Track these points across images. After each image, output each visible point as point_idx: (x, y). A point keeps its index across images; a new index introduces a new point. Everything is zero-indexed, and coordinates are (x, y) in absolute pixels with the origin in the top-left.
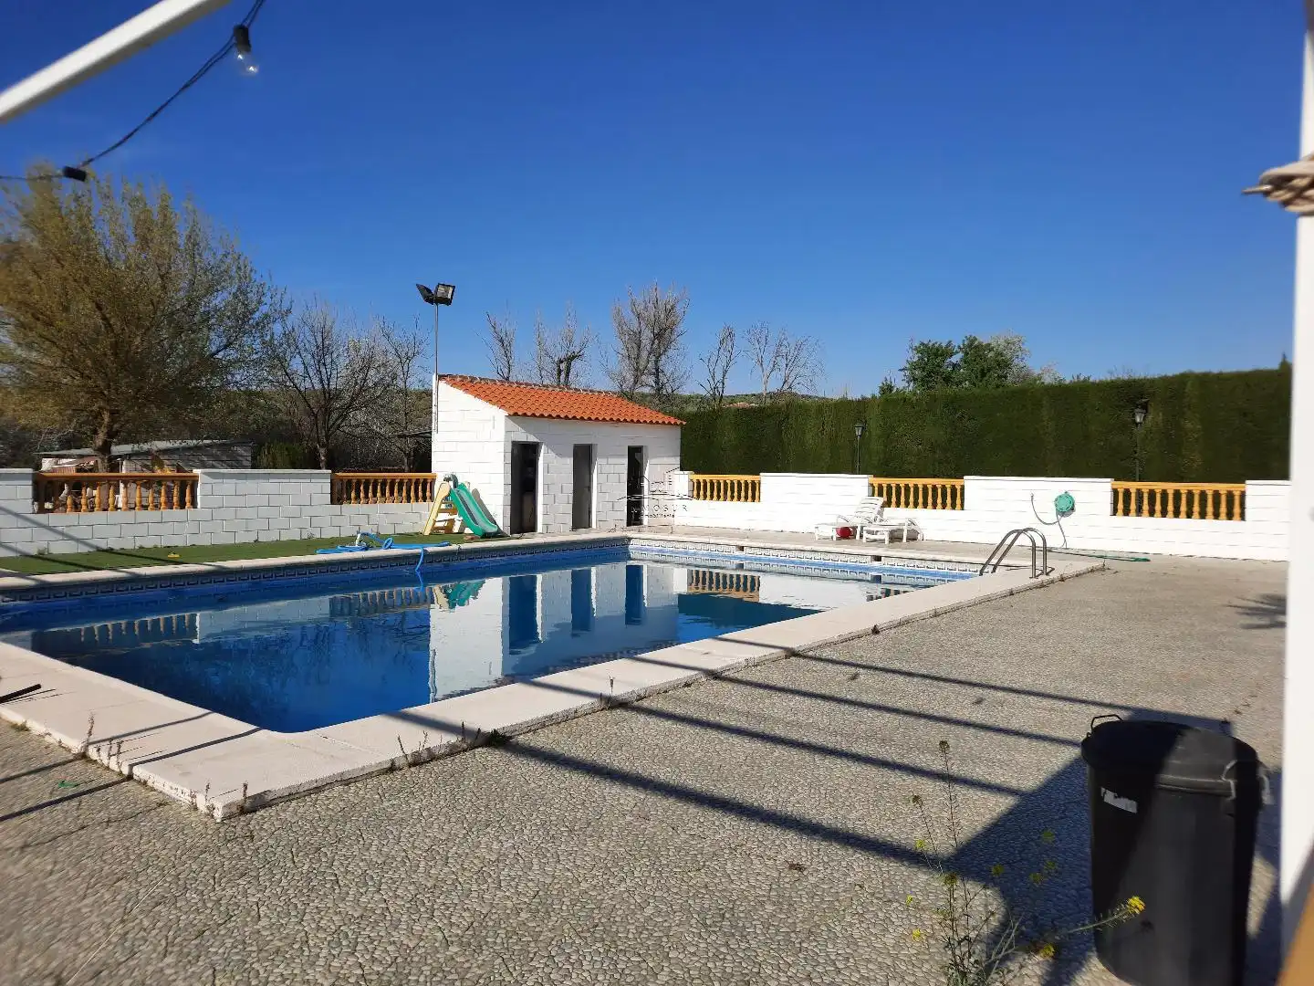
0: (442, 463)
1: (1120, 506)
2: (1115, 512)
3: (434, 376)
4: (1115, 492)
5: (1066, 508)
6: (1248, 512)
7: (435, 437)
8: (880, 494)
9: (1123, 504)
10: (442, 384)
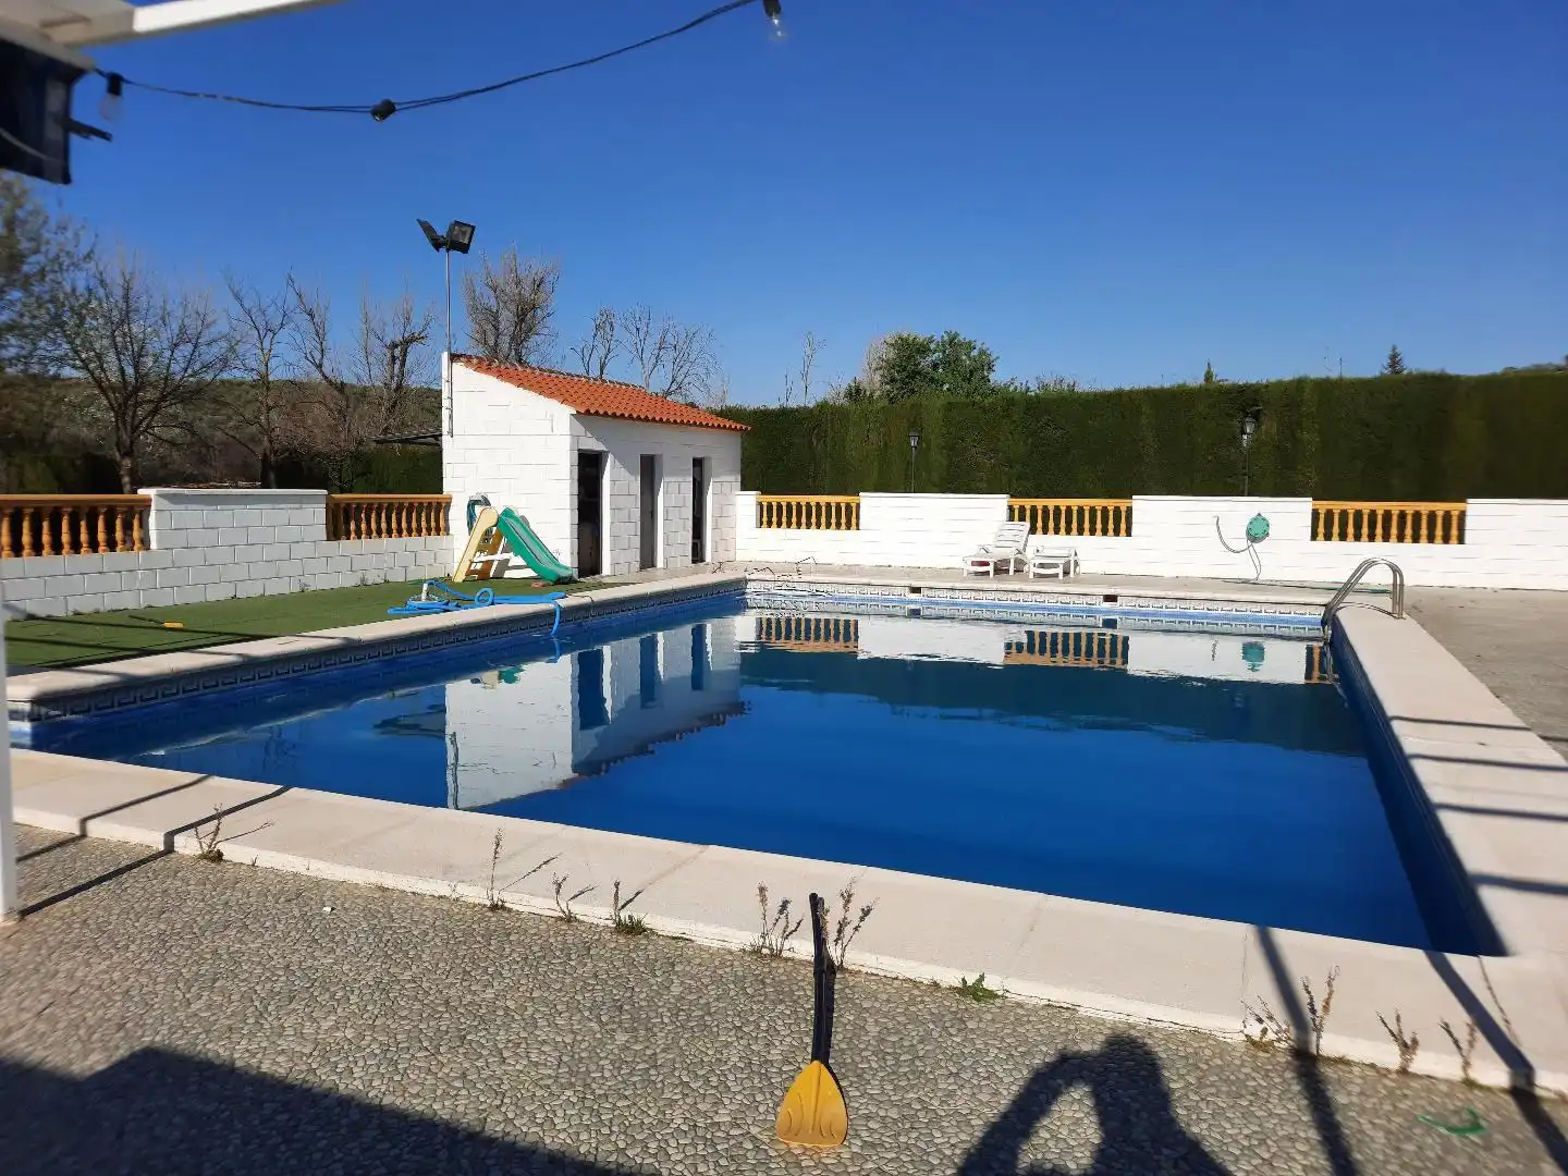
0: (458, 482)
1: (1321, 529)
2: (1314, 537)
3: (445, 356)
4: (1315, 514)
5: (1257, 533)
6: (1468, 535)
7: (447, 443)
8: (1022, 519)
9: (1323, 528)
10: (458, 367)
